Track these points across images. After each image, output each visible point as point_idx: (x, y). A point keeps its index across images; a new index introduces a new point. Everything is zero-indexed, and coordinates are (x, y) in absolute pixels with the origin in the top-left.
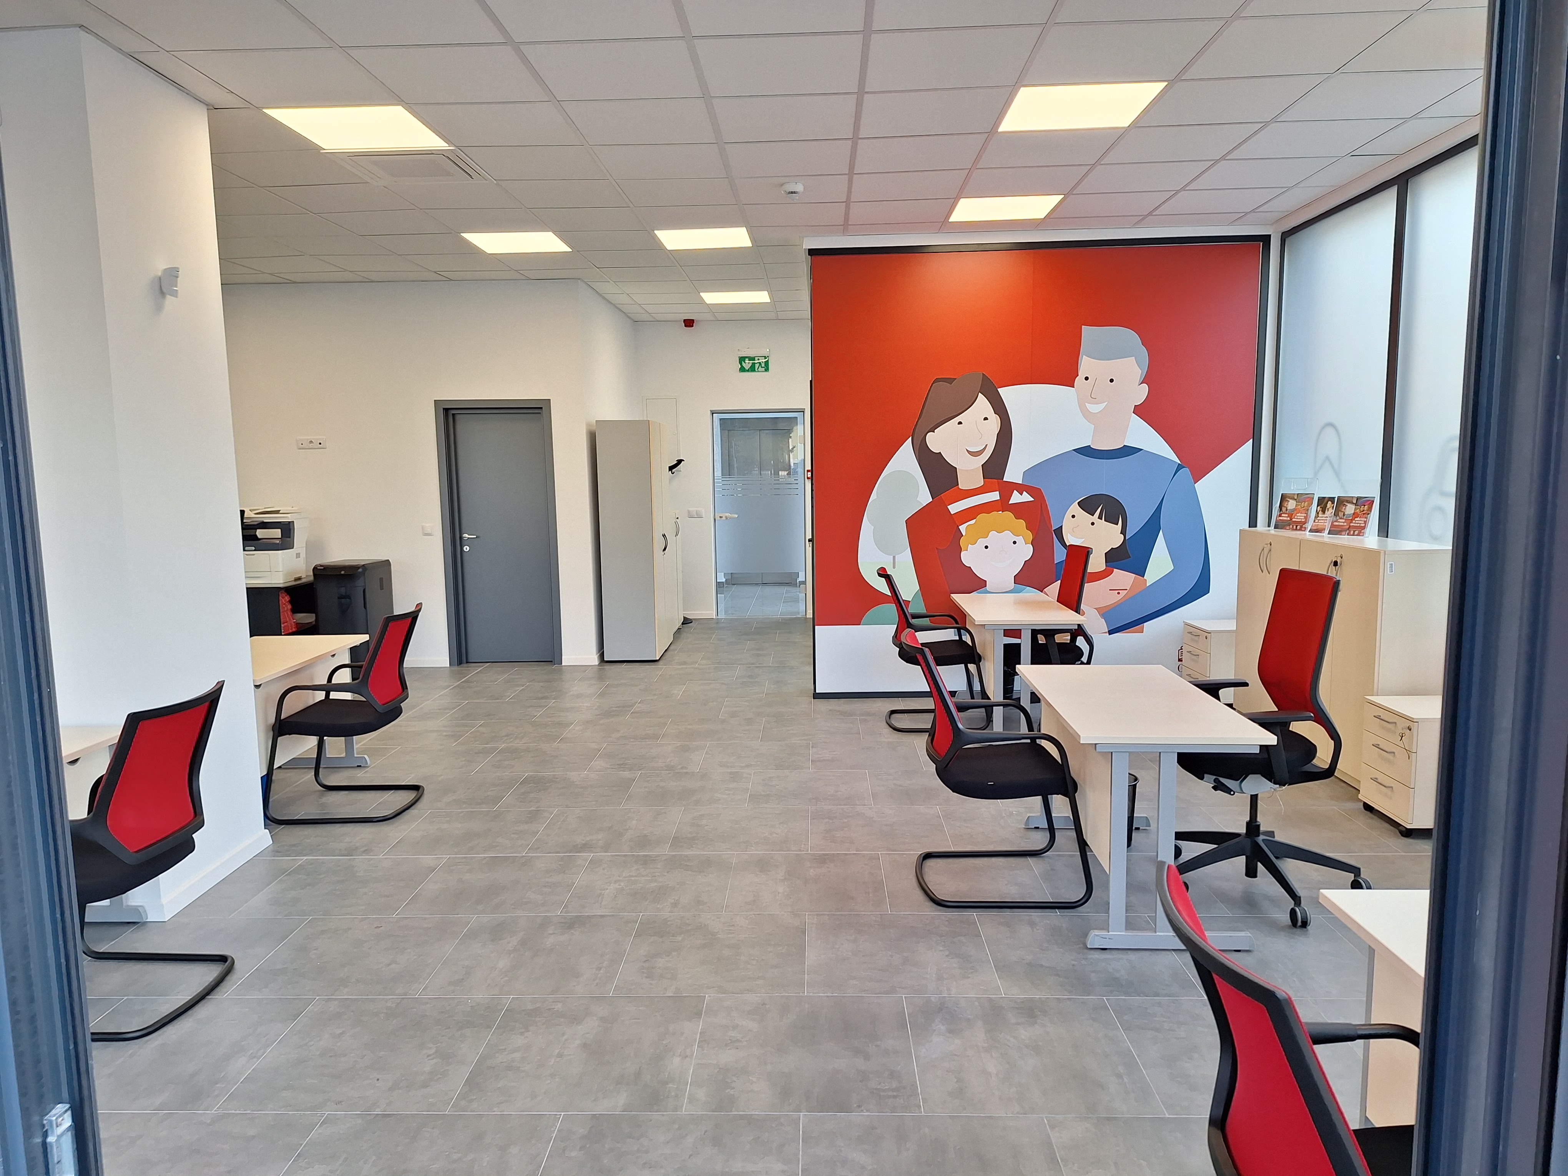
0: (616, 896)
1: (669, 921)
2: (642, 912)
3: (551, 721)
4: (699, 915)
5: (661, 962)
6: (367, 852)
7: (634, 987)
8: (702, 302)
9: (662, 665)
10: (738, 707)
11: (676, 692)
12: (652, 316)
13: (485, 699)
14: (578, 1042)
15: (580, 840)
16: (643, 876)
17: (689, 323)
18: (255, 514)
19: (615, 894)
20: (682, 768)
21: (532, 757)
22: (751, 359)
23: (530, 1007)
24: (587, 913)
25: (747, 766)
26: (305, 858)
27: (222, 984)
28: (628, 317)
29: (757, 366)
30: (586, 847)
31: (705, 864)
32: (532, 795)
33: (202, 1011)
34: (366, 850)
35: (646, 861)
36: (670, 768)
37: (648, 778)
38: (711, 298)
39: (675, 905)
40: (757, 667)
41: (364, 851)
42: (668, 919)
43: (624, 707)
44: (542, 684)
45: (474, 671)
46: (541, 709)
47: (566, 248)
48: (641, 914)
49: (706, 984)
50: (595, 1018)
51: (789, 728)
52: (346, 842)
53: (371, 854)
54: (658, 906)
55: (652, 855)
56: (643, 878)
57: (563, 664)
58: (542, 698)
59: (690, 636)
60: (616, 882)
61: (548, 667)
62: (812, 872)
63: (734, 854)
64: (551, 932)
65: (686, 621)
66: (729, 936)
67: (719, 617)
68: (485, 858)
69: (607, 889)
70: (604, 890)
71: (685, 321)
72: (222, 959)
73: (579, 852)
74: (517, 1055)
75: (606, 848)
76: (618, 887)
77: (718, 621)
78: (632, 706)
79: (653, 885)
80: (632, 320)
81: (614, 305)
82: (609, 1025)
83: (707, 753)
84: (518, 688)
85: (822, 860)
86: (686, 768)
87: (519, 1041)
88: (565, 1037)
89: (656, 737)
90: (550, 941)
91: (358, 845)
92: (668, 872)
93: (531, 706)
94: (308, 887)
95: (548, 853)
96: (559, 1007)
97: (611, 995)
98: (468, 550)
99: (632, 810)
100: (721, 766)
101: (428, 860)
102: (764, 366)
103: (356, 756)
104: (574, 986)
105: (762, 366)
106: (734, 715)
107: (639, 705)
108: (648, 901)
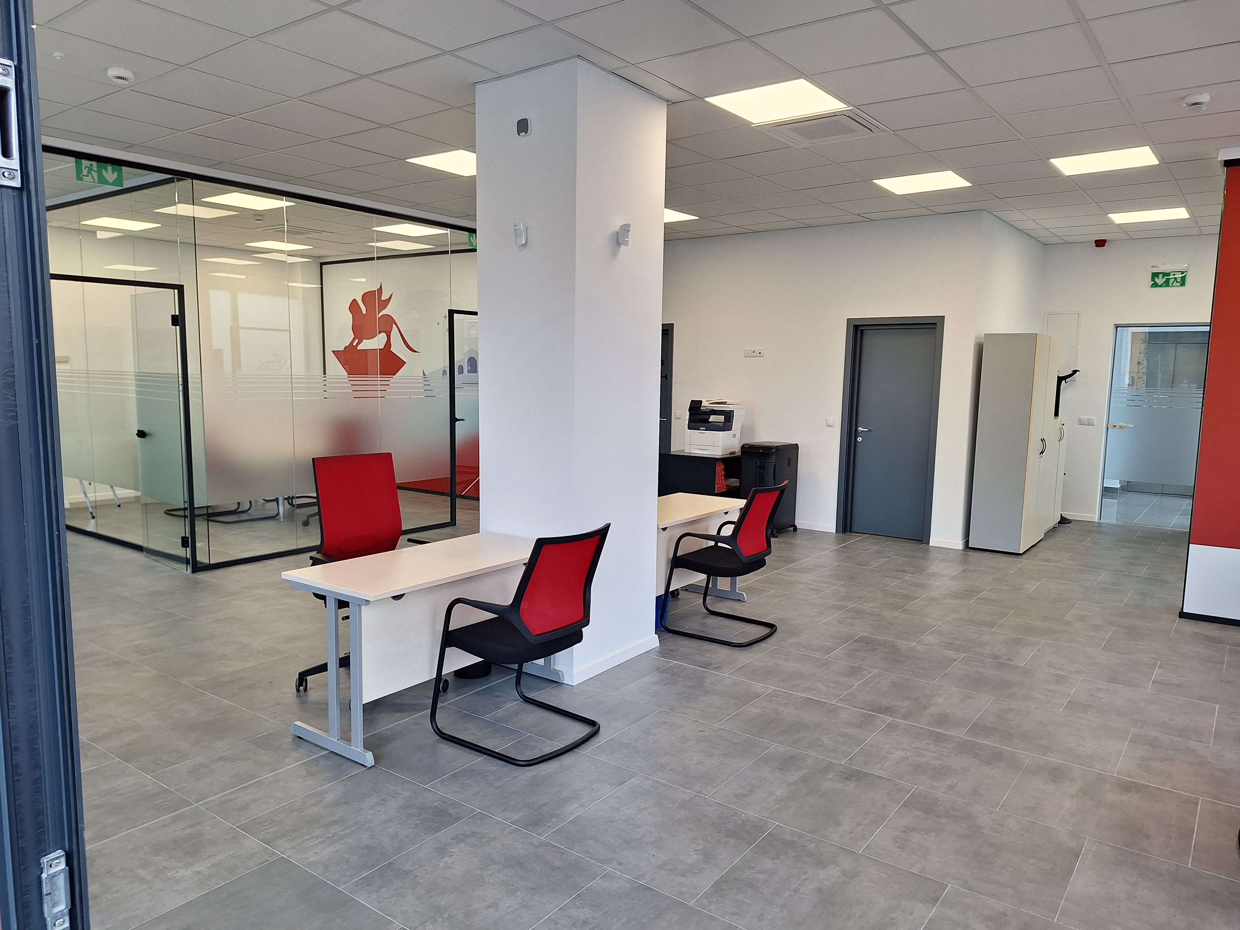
0: (898, 763)
1: (940, 801)
2: (918, 784)
3: (901, 592)
4: (972, 804)
5: (916, 838)
6: (718, 668)
7: (884, 852)
8: (1111, 223)
9: (1024, 559)
10: (1089, 611)
11: (1028, 586)
12: (1063, 240)
13: (853, 564)
14: (814, 885)
15: (885, 702)
16: (930, 752)
17: (1100, 243)
18: (709, 404)
19: (899, 760)
20: (1008, 659)
21: (872, 621)
22: (1165, 274)
23: (788, 837)
24: (866, 770)
25: (1077, 672)
26: (676, 662)
27: (587, 743)
28: (1038, 241)
29: (1171, 281)
30: (887, 710)
31: (996, 757)
32: (859, 653)
33: (567, 759)
34: (718, 667)
35: (939, 738)
36: (996, 657)
37: (970, 661)
38: (1119, 218)
39: (951, 787)
40: (1124, 575)
41: (716, 668)
42: (939, 799)
43: (972, 592)
44: (905, 559)
45: (854, 539)
46: (895, 580)
47: (968, 184)
48: (916, 787)
49: (953, 873)
50: (838, 869)
51: (1139, 643)
52: (706, 657)
53: (720, 671)
54: (935, 784)
55: (946, 734)
56: (930, 754)
57: (930, 545)
58: (901, 571)
59: (1065, 535)
60: (903, 749)
61: (915, 545)
62: (1110, 797)
63: (1030, 755)
64: (830, 777)
65: (1063, 521)
66: (994, 834)
67: (1101, 522)
68: (802, 697)
69: (893, 754)
70: (890, 754)
71: (1096, 242)
72: (592, 723)
73: (881, 713)
74: (762, 876)
75: (906, 717)
76: (904, 755)
77: (1099, 525)
78: (980, 592)
79: (937, 762)
80: (1042, 243)
81: (1022, 231)
82: (847, 880)
83: (1038, 650)
84: (882, 559)
85: (1127, 787)
86: (1011, 660)
87: (768, 864)
88: (806, 876)
89: (992, 625)
90: (827, 785)
91: (714, 661)
92: (956, 755)
93: (889, 577)
94: (669, 685)
95: (854, 707)
96: (811, 846)
97: (860, 852)
98: (861, 440)
99: (944, 688)
100: (1048, 666)
101: (758, 687)
102: (1180, 281)
103: (737, 591)
104: (831, 832)
105: (1178, 281)
106: (1082, 618)
107: (988, 592)
108: (926, 776)
